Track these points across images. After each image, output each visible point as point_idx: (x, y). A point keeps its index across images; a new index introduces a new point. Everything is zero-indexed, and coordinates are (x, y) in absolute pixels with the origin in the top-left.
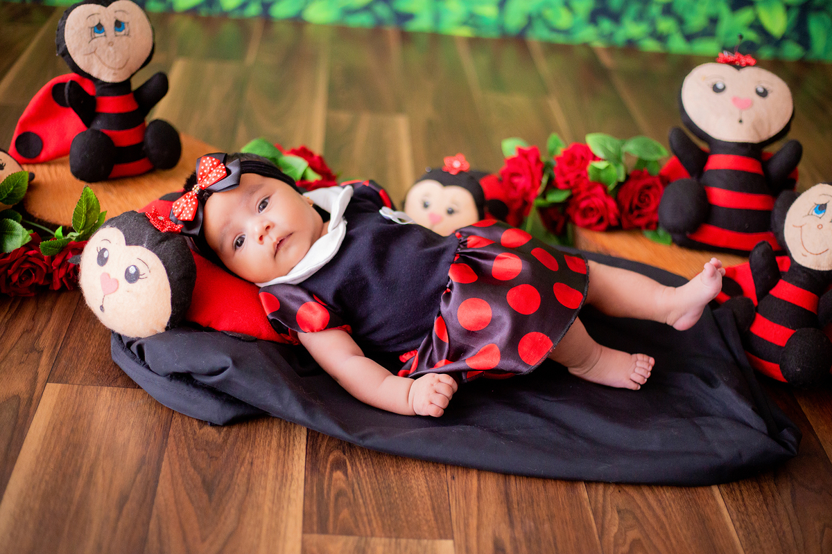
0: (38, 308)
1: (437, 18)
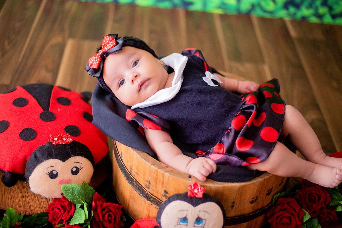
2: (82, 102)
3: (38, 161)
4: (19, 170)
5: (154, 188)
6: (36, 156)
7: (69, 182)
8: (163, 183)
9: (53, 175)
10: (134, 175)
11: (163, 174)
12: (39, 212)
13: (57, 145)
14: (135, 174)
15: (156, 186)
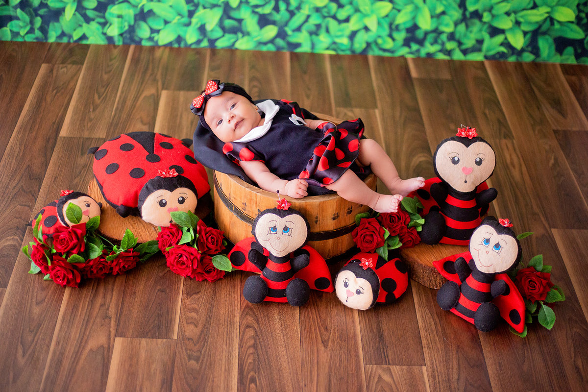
0: (105, 290)
1: (313, 46)
2: (183, 147)
3: (149, 192)
4: (131, 204)
5: (249, 209)
6: (147, 187)
7: (176, 209)
8: (256, 203)
9: (162, 204)
10: (232, 201)
11: (256, 194)
12: (149, 240)
13: (165, 178)
14: (233, 199)
15: (251, 207)
